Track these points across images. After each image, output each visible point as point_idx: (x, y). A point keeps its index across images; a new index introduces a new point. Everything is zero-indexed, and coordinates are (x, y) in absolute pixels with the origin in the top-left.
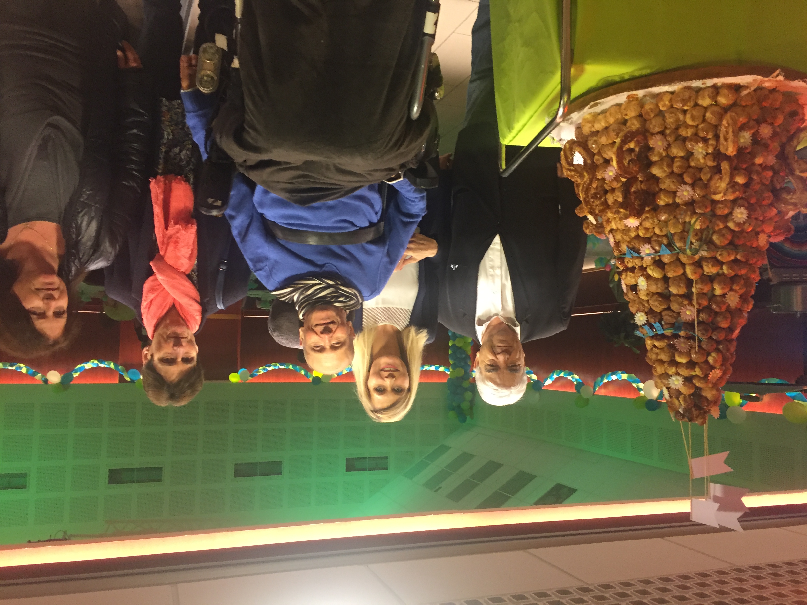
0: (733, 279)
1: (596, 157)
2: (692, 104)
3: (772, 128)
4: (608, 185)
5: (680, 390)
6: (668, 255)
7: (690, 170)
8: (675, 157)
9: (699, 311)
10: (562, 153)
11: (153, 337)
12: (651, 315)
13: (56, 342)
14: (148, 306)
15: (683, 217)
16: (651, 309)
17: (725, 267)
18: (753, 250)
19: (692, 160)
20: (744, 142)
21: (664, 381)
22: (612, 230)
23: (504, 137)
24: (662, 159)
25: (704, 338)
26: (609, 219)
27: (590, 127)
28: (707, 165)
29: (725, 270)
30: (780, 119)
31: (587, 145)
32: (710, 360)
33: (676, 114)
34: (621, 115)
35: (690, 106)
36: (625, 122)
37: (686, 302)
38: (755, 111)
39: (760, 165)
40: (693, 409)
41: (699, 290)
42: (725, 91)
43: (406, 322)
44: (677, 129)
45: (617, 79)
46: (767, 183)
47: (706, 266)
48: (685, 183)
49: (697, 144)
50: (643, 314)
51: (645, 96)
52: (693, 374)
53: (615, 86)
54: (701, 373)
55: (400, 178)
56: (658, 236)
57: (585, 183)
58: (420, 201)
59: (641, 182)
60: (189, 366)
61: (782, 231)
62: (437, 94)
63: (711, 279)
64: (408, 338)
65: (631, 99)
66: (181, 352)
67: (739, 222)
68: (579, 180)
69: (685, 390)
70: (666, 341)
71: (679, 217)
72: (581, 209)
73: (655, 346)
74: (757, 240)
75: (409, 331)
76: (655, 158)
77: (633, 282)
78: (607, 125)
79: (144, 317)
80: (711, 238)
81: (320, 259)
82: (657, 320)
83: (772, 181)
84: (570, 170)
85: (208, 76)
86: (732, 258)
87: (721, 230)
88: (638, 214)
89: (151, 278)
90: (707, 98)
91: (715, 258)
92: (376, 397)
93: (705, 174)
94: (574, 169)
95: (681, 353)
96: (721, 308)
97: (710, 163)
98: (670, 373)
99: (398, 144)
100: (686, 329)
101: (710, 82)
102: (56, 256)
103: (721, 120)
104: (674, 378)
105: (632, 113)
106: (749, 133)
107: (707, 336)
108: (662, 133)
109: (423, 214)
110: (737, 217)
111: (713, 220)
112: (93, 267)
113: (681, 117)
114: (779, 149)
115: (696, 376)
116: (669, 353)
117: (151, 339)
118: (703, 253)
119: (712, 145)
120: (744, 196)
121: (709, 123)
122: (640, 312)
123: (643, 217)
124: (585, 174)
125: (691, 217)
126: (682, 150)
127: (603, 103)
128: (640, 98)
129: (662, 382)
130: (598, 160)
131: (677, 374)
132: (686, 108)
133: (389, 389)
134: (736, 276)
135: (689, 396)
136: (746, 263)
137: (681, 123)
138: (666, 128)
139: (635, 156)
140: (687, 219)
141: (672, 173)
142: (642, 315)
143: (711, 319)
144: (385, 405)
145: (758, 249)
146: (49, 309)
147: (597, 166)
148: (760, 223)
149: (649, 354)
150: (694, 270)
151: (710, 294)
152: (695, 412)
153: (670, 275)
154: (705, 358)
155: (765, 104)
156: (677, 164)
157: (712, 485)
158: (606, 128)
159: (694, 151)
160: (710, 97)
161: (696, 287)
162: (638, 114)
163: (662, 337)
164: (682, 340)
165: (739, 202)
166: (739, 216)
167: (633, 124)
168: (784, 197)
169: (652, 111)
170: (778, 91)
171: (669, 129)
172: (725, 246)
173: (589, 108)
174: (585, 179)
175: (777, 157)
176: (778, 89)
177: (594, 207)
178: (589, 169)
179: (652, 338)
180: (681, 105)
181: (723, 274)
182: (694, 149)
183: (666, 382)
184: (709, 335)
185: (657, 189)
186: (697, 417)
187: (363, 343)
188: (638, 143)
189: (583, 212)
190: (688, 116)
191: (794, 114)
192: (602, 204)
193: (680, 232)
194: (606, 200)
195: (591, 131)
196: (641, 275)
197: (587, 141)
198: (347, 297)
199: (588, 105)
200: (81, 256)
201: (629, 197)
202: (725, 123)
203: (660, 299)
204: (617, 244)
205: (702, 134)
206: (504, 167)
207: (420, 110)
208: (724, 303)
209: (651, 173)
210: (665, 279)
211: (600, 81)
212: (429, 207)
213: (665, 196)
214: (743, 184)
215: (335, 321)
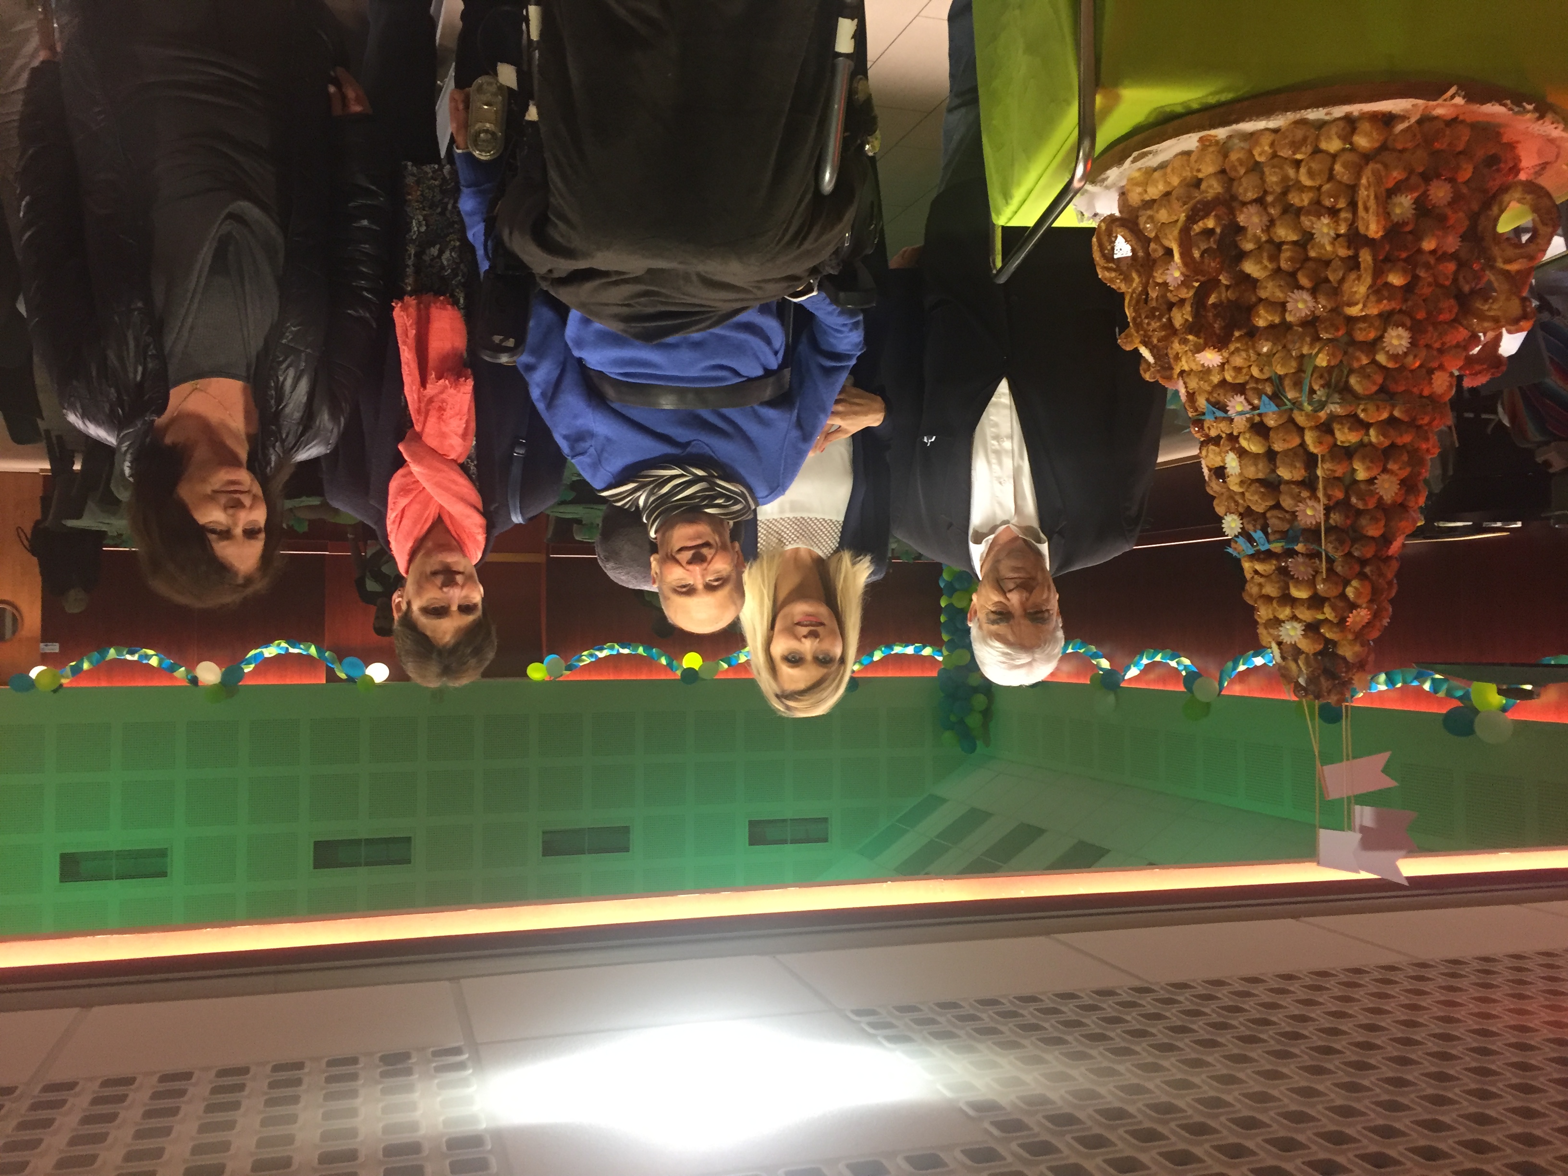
0: (1389, 452)
1: (1153, 246)
2: (1309, 149)
3: (1452, 187)
4: (1174, 293)
5: (1299, 646)
6: (1274, 413)
7: (1310, 264)
8: (1283, 243)
9: (1328, 510)
10: (1094, 239)
11: (407, 572)
12: (1248, 519)
13: (249, 580)
14: (398, 520)
15: (1297, 345)
16: (1249, 507)
17: (1372, 432)
18: (1424, 400)
19: (1312, 248)
20: (1402, 213)
21: (1271, 631)
22: (1182, 372)
23: (999, 214)
24: (1260, 247)
25: (1337, 555)
26: (1178, 354)
27: (1140, 194)
28: (1337, 256)
29: (1373, 436)
30: (1466, 172)
31: (1137, 224)
32: (1350, 592)
33: (1281, 168)
34: (1191, 172)
35: (1306, 154)
36: (1198, 183)
37: (1305, 494)
38: (1420, 160)
39: (1433, 252)
40: (1322, 680)
41: (1328, 473)
42: (1366, 126)
43: (834, 544)
44: (1285, 193)
45: (1179, 109)
46: (1447, 283)
47: (1339, 430)
48: (1301, 288)
49: (1319, 219)
50: (1235, 517)
51: (1230, 137)
52: (1321, 617)
53: (1176, 123)
54: (1333, 615)
55: (812, 291)
56: (1257, 381)
57: (1134, 292)
58: (851, 330)
59: (1228, 287)
60: (470, 618)
61: (1485, 367)
62: (867, 147)
63: (1347, 453)
64: (838, 570)
65: (1207, 143)
66: (456, 595)
67: (1395, 352)
68: (1123, 288)
69: (1305, 645)
70: (1274, 562)
71: (1290, 346)
72: (1127, 337)
73: (1256, 572)
74: (1430, 383)
75: (840, 560)
76: (1249, 246)
77: (1218, 463)
78: (1168, 189)
79: (392, 539)
80: (1347, 382)
81: (681, 434)
82: (1259, 527)
83: (1455, 280)
84: (1109, 269)
85: (487, 131)
86: (1385, 415)
87: (1362, 368)
88: (1220, 343)
89: (401, 472)
90: (1335, 137)
91: (1355, 416)
92: (786, 671)
93: (1335, 270)
94: (1114, 266)
95: (1298, 582)
96: (1366, 504)
97: (1343, 252)
98: (1281, 617)
99: (800, 236)
100: (1306, 541)
101: (1339, 111)
102: (244, 437)
103: (1359, 177)
104: (1288, 626)
105: (1208, 169)
106: (1409, 197)
107: (1343, 551)
108: (1260, 201)
109: (859, 354)
110: (1391, 344)
111: (1351, 350)
112: (302, 456)
113: (1291, 172)
114: (1467, 223)
115: (1326, 620)
116: (1278, 582)
117: (404, 575)
118: (1335, 408)
119: (1346, 220)
120: (1404, 308)
121: (1340, 182)
122: (1231, 513)
123: (1232, 347)
124: (1135, 275)
125: (1312, 345)
126: (1294, 231)
127: (1156, 153)
128: (1222, 142)
129: (1269, 633)
130: (1155, 250)
131: (1294, 618)
132: (1299, 156)
133: (809, 657)
134: (1393, 446)
135: (1315, 654)
136: (1412, 425)
137: (1291, 183)
138: (1266, 193)
139: (1215, 242)
140: (1305, 350)
141: (1278, 270)
142: (1234, 520)
143: (1349, 522)
144: (802, 686)
145: (1433, 399)
146: (235, 524)
147: (1155, 261)
148: (1435, 353)
149: (1248, 587)
150: (1319, 437)
151: (1347, 481)
152: (1325, 683)
153: (1278, 447)
154: (1341, 589)
155: (1437, 146)
156: (1286, 254)
157: (1358, 808)
158: (1167, 194)
159: (1314, 231)
160: (1339, 137)
161: (1322, 467)
162: (1219, 169)
163: (1268, 555)
164: (1300, 559)
165: (1396, 317)
166: (1395, 342)
167: (1210, 186)
168: (1478, 309)
169: (1241, 165)
170: (1462, 122)
171: (1271, 193)
172: (1372, 395)
173: (1133, 162)
174: (1134, 285)
175: (1463, 238)
176: (1461, 118)
177: (1150, 333)
178: (1142, 266)
179: (1253, 557)
180: (1290, 152)
181: (1370, 443)
182: (1314, 228)
183: (1275, 632)
184: (1346, 551)
185: (1254, 299)
186: (1329, 692)
187: (760, 579)
188: (1218, 218)
189: (1132, 342)
190: (1303, 170)
191: (1492, 161)
192: (1163, 327)
193: (1293, 373)
194: (1170, 320)
195: (1142, 201)
196: (1231, 450)
197: (1137, 217)
198: (728, 498)
199: (1130, 156)
200: (284, 436)
201: (1204, 313)
202: (1364, 181)
203: (1262, 490)
204: (1191, 396)
205: (1328, 202)
206: (999, 264)
207: (834, 179)
208: (1372, 493)
209: (1242, 272)
210: (1271, 456)
211: (1151, 113)
212: (868, 339)
213: (1267, 312)
214: (1402, 287)
215: (712, 541)
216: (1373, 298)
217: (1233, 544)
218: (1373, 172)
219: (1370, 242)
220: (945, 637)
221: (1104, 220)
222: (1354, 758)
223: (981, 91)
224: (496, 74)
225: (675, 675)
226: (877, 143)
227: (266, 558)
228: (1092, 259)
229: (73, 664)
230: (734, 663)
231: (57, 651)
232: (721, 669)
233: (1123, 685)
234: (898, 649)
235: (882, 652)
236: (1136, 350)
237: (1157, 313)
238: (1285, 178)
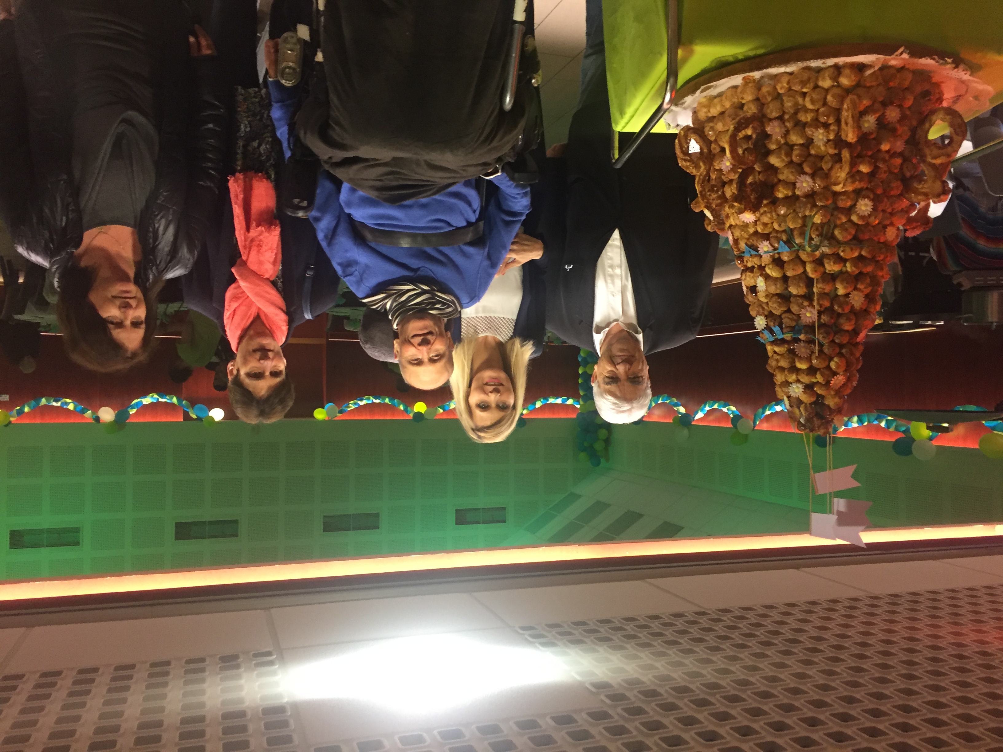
0: (858, 277)
1: (713, 146)
2: (812, 85)
3: (900, 111)
4: (726, 176)
5: (801, 398)
6: (787, 252)
7: (810, 159)
8: (794, 145)
9: (820, 313)
10: (677, 141)
11: (237, 350)
12: (770, 319)
13: (134, 354)
14: (231, 316)
15: (802, 210)
16: (771, 312)
17: (848, 265)
18: (881, 245)
19: (813, 148)
20: (869, 127)
21: (784, 389)
22: (731, 226)
23: (617, 124)
24: (780, 148)
25: (825, 342)
26: (728, 214)
27: (705, 113)
28: (828, 153)
29: (849, 267)
30: (909, 102)
31: (704, 132)
32: (833, 365)
33: (794, 97)
34: (738, 99)
35: (809, 88)
36: (741, 106)
37: (806, 303)
38: (881, 93)
39: (888, 152)
40: (815, 419)
41: (820, 290)
42: (847, 71)
43: (510, 333)
44: (796, 113)
45: (731, 59)
46: (896, 171)
47: (828, 263)
48: (805, 173)
49: (817, 130)
50: (762, 317)
51: (762, 77)
52: (814, 380)
53: (729, 68)
54: (822, 379)
55: (498, 172)
56: (777, 232)
57: (701, 175)
58: (522, 197)
59: (759, 173)
60: (278, 380)
61: (919, 224)
62: (533, 81)
63: (832, 278)
64: (512, 350)
65: (748, 81)
66: (268, 365)
67: (863, 215)
68: (694, 172)
69: (805, 398)
70: (786, 346)
71: (798, 210)
72: (696, 203)
73: (775, 352)
74: (885, 234)
75: (513, 344)
76: (773, 147)
77: (751, 283)
78: (724, 110)
79: (227, 329)
80: (833, 233)
81: (414, 263)
82: (777, 323)
83: (901, 169)
84: (686, 160)
85: (290, 68)
86: (856, 254)
87: (843, 224)
88: (754, 208)
89: (233, 286)
90: (828, 78)
91: (838, 254)
92: (478, 413)
93: (826, 162)
94: (689, 158)
95: (800, 358)
96: (843, 310)
97: (832, 151)
98: (790, 380)
99: (490, 138)
100: (806, 333)
101: (831, 62)
102: (132, 263)
103: (842, 103)
104: (794, 386)
105: (748, 97)
106: (873, 116)
107: (829, 339)
108: (780, 118)
109: (527, 212)
110: (861, 209)
111: (835, 213)
112: (170, 275)
113: (800, 100)
114: (909, 134)
115: (818, 382)
116: (788, 358)
117: (235, 352)
118: (825, 249)
119: (833, 130)
120: (869, 186)
121: (830, 107)
122: (760, 315)
123: (762, 211)
124: (701, 164)
125: (811, 210)
126: (801, 137)
127: (716, 87)
128: (757, 80)
129: (782, 391)
130: (715, 149)
131: (798, 381)
132: (805, 90)
133: (493, 405)
134: (861, 273)
135: (811, 404)
136: (873, 260)
137: (800, 107)
138: (784, 113)
139: (752, 143)
140: (807, 213)
141: (791, 162)
142: (762, 319)
143: (833, 321)
144: (488, 423)
145: (886, 244)
146: (126, 318)
147: (714, 155)
148: (888, 215)
149: (769, 362)
150: (814, 268)
151: (832, 295)
152: (817, 422)
153: (789, 274)
154: (827, 363)
155: (891, 84)
156: (796, 152)
157: (836, 500)
158: (722, 113)
159: (813, 138)
160: (831, 78)
161: (817, 287)
162: (755, 97)
163: (782, 342)
164: (802, 344)
165: (864, 193)
166: (863, 208)
167: (750, 109)
168: (915, 187)
169: (769, 95)
170: (907, 69)
171: (787, 113)
172: (848, 241)
173: (701, 92)
174: (701, 170)
175: (907, 142)
176: (907, 67)
177: (711, 201)
178: (706, 158)
179: (774, 343)
180: (800, 87)
181: (847, 272)
182: (813, 136)
183: (786, 390)
184: (831, 339)
185: (776, 180)
186: (819, 427)
187: (462, 355)
188: (754, 129)
189: (700, 207)
190: (807, 99)
191: (926, 94)
192: (719, 197)
193: (800, 227)
194: (723, 192)
195: (707, 117)
196: (760, 275)
197: (704, 128)
198: (444, 304)
199: (699, 89)
200: (158, 262)
201: (744, 189)
202: (845, 106)
203: (779, 300)
204: (736, 241)
205: (823, 119)
206: (617, 156)
207: (512, 101)
208: (847, 303)
209: (769, 163)
210: (785, 279)
211: (713, 61)
212: (533, 203)
213: (784, 188)
214: (868, 173)
215: (434, 331)
216: (849, 180)
217: (761, 335)
218: (851, 100)
219: (849, 145)
220: (582, 393)
221: (682, 129)
222: (834, 468)
223: (606, 45)
224: (295, 30)
225: (409, 415)
226: (540, 79)
227: (146, 340)
228: (675, 154)
229: (18, 408)
230: (447, 409)
231: (8, 400)
232: (438, 413)
233: (693, 423)
234: (551, 400)
235: (542, 402)
236: (702, 212)
237: (715, 189)
238: (796, 104)
